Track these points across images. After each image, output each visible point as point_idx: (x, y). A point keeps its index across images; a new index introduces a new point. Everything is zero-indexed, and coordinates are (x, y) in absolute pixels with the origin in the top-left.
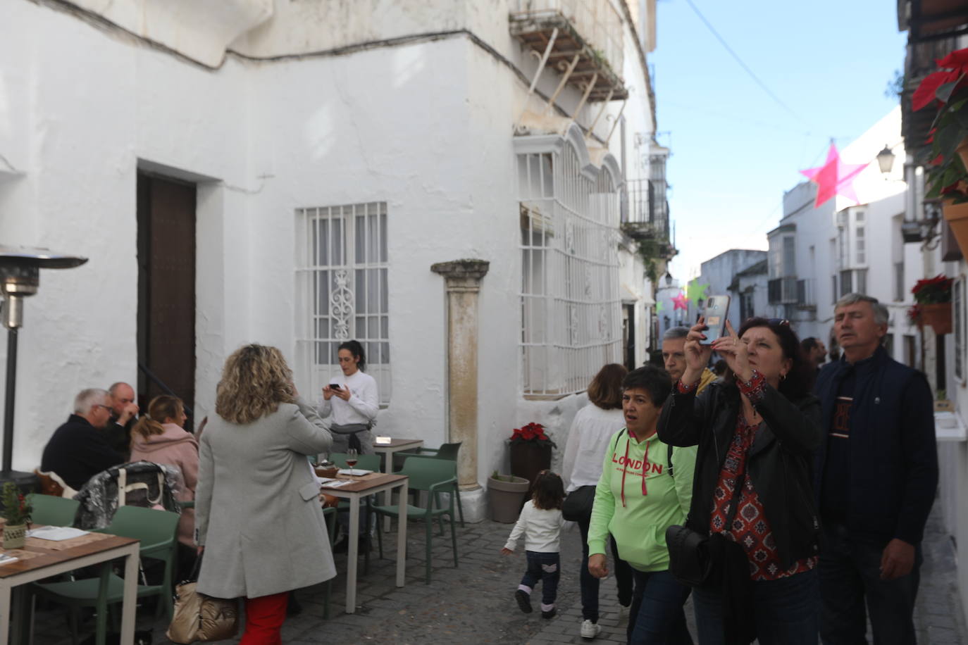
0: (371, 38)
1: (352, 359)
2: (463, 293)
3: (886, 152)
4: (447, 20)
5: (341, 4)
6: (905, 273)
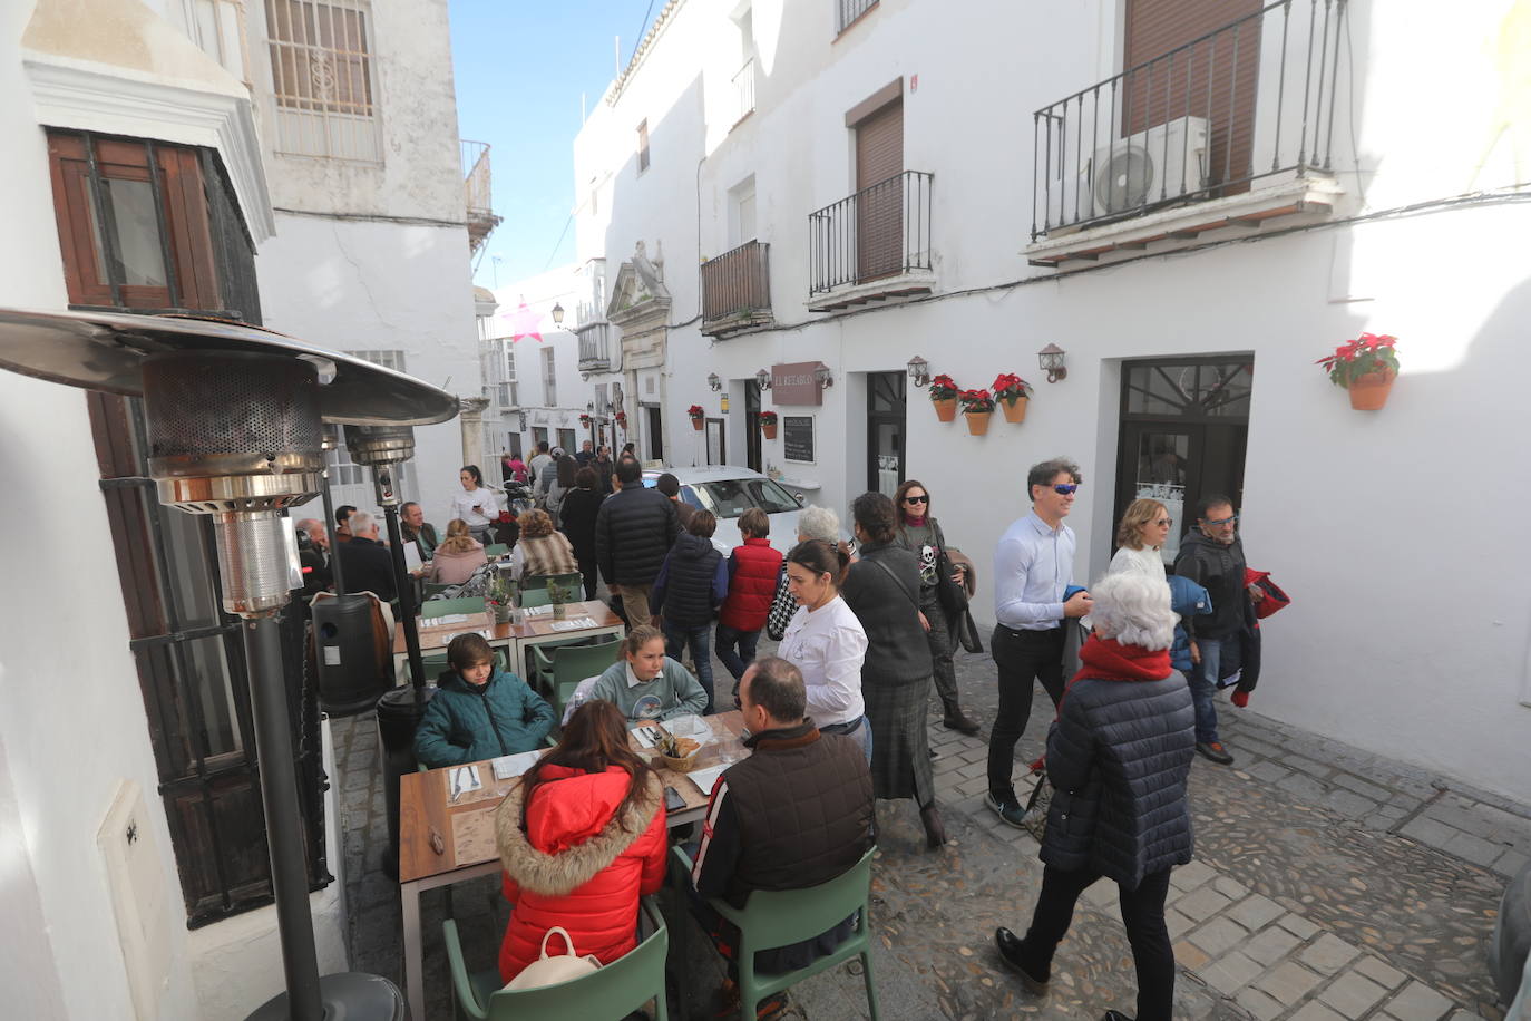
0: (377, 213)
1: (470, 478)
2: (474, 422)
3: (558, 309)
4: (450, 213)
5: (340, 175)
6: (554, 389)
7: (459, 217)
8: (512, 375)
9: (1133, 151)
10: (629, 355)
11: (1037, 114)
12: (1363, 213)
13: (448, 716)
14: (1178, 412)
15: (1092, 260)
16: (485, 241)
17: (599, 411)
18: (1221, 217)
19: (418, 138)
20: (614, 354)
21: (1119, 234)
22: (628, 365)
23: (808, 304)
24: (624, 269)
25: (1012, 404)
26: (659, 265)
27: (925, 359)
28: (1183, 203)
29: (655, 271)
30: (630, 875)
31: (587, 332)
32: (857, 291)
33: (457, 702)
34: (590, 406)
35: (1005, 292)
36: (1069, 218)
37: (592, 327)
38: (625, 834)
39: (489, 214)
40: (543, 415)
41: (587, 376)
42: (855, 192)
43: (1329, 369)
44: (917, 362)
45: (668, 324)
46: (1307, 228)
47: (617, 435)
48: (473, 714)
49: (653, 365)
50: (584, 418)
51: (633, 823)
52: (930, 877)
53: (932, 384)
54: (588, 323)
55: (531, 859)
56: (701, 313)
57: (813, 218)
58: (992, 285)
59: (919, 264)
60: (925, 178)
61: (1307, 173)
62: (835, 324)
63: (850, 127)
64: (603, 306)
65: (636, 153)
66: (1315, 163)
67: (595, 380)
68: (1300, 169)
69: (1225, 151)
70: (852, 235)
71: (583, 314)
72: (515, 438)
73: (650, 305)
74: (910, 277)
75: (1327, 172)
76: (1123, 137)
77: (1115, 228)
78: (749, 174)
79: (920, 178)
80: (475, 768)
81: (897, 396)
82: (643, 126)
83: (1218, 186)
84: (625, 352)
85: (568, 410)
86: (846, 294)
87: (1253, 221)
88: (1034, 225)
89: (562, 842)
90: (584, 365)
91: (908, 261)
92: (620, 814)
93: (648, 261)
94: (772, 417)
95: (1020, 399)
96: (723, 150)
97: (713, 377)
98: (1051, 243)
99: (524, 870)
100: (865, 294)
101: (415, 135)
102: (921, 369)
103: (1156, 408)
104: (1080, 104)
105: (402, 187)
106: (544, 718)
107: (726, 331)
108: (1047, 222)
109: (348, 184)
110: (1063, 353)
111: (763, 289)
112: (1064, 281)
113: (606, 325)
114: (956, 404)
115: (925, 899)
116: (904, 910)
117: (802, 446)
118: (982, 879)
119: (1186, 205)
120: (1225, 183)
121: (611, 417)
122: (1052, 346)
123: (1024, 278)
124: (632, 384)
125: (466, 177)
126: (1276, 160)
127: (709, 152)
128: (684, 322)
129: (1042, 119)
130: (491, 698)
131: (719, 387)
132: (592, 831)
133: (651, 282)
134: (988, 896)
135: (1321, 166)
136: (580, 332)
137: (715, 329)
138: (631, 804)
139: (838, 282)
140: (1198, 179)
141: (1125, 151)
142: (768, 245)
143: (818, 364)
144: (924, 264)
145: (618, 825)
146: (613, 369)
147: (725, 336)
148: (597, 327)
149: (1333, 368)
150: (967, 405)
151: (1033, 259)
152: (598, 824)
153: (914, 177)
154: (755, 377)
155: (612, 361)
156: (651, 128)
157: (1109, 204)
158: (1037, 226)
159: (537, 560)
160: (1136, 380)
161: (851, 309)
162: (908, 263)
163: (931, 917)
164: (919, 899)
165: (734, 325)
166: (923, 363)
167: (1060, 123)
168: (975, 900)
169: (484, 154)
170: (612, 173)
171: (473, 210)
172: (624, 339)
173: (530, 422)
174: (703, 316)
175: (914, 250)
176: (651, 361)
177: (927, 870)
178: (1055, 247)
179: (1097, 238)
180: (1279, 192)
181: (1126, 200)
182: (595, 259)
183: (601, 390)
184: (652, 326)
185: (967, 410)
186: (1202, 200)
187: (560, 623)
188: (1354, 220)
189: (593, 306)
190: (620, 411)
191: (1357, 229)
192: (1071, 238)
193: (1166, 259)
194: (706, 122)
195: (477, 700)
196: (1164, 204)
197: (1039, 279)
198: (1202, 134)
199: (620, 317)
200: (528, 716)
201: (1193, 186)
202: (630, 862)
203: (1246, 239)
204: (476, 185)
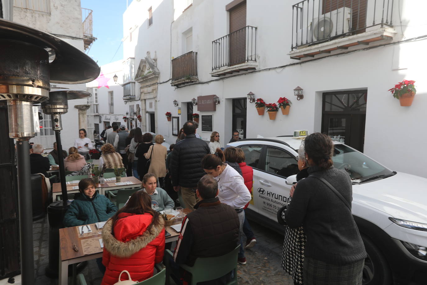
2: (84, 114)
3: (116, 76)
4: (77, 34)
5: (32, 16)
6: (113, 107)
7: (80, 36)
8: (96, 101)
9: (326, 19)
10: (143, 94)
11: (293, 6)
12: (403, 40)
13: (78, 209)
14: (342, 110)
15: (312, 57)
16: (89, 47)
17: (131, 115)
18: (356, 41)
19: (64, 5)
20: (137, 94)
21: (322, 47)
22: (143, 97)
23: (211, 74)
24: (142, 61)
25: (284, 108)
26: (155, 60)
27: (254, 93)
28: (343, 37)
29: (154, 62)
30: (152, 252)
31: (126, 85)
32: (229, 69)
33: (82, 204)
34: (127, 114)
35: (282, 69)
36: (304, 42)
37: (129, 83)
38: (151, 235)
39: (92, 36)
40: (108, 117)
41: (126, 102)
42: (229, 34)
43: (392, 93)
44: (251, 94)
45: (158, 82)
46: (384, 45)
47: (138, 124)
48: (88, 208)
49: (152, 97)
50: (125, 118)
51: (154, 231)
52: (258, 269)
53: (256, 102)
54: (127, 82)
55: (116, 243)
56: (171, 78)
57: (214, 43)
58: (277, 66)
59: (252, 59)
60: (254, 29)
61: (384, 26)
62: (221, 81)
63: (227, 11)
64: (134, 75)
65: (148, 19)
66: (387, 22)
67: (129, 104)
68: (382, 24)
69: (357, 19)
70: (228, 49)
71: (126, 79)
72: (97, 126)
73: (152, 75)
74: (248, 63)
75: (391, 26)
76: (323, 14)
77: (320, 45)
78: (190, 27)
79: (252, 28)
80: (89, 226)
81: (243, 108)
82: (150, 9)
83: (354, 31)
84: (142, 93)
85: (118, 115)
86: (225, 70)
87: (366, 43)
88: (292, 45)
89: (128, 239)
90: (125, 98)
91: (248, 57)
92: (149, 229)
93: (151, 59)
94: (197, 116)
95: (287, 106)
96: (180, 18)
97: (175, 101)
98: (298, 51)
99: (114, 247)
100: (232, 70)
101: (63, 3)
102: (252, 97)
103: (335, 109)
104: (308, 3)
105: (58, 23)
106: (115, 211)
107: (180, 84)
108: (297, 43)
109: (36, 20)
110: (302, 90)
111: (195, 68)
112: (303, 65)
113: (134, 83)
114: (265, 109)
115: (256, 277)
116: (249, 280)
117: (208, 126)
118: (277, 269)
119: (344, 37)
120: (357, 30)
121: (135, 117)
122: (298, 87)
123: (288, 64)
124: (144, 104)
125: (83, 22)
126: (374, 21)
127: (175, 19)
128: (165, 81)
129: (295, 8)
130: (95, 203)
131: (177, 105)
132: (139, 234)
133: (152, 66)
134: (279, 275)
135: (389, 24)
136: (124, 85)
137: (176, 84)
138: (153, 226)
139: (222, 66)
140: (348, 29)
141: (323, 19)
142: (197, 53)
143: (214, 95)
144: (253, 59)
145: (149, 232)
146: (136, 99)
147: (180, 86)
148: (131, 83)
149: (394, 92)
150: (269, 109)
151: (292, 56)
152: (141, 232)
153: (250, 28)
154: (191, 101)
155: (137, 96)
156: (153, 10)
157: (318, 37)
158: (293, 45)
159: (109, 163)
160: (328, 100)
161: (227, 76)
162: (248, 59)
163: (259, 282)
164: (254, 277)
165: (184, 82)
166: (253, 94)
167: (301, 10)
168: (274, 276)
169: (90, 14)
170: (138, 26)
171: (85, 35)
172: (141, 88)
173: (103, 119)
174: (172, 79)
175: (250, 54)
176: (151, 96)
177: (257, 267)
178: (300, 52)
179: (314, 49)
180: (375, 32)
181: (324, 36)
182: (131, 58)
183: (131, 107)
184: (152, 83)
185: (269, 111)
186: (349, 35)
187: (118, 183)
188: (400, 42)
189: (129, 76)
190: (139, 115)
191: (401, 45)
192: (305, 49)
193: (337, 56)
194: (174, 8)
195: (89, 203)
196: (337, 37)
197: (294, 64)
198: (349, 13)
199: (140, 79)
200: (109, 210)
201: (346, 30)
202: (151, 247)
203: (364, 49)
204: (86, 25)
